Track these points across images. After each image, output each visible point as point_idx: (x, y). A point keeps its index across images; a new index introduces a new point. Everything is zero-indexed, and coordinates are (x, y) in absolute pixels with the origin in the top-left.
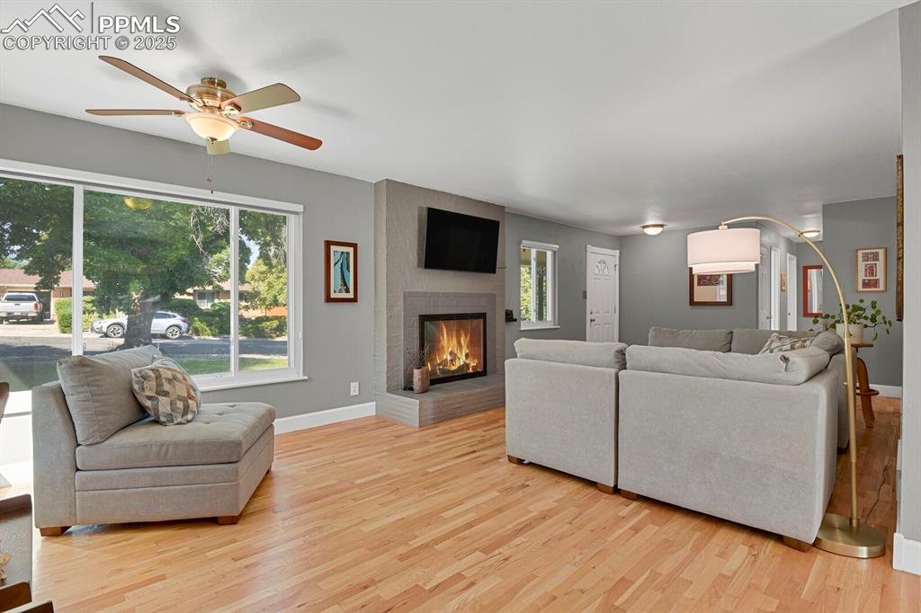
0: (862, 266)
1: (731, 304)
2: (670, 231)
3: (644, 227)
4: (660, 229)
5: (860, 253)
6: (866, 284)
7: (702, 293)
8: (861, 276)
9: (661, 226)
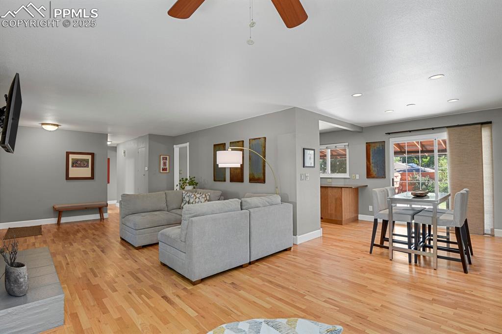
0: (162, 162)
1: (93, 179)
2: (63, 130)
3: (43, 124)
4: (56, 128)
5: (162, 157)
6: (163, 170)
7: (74, 172)
8: (162, 166)
9: (57, 125)
